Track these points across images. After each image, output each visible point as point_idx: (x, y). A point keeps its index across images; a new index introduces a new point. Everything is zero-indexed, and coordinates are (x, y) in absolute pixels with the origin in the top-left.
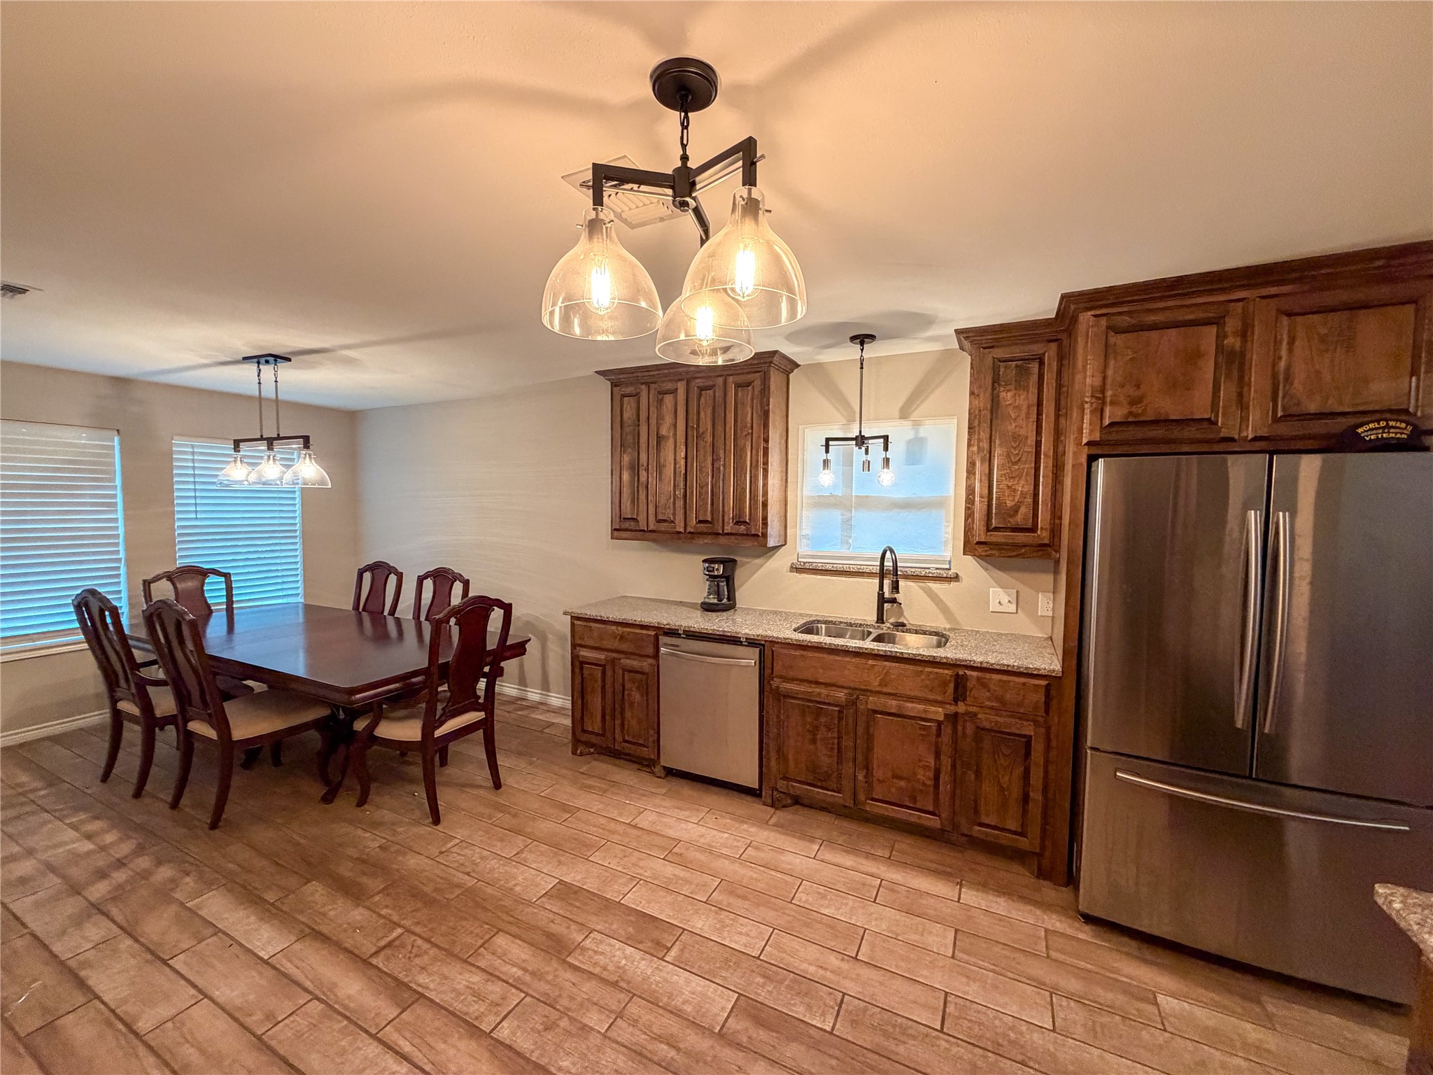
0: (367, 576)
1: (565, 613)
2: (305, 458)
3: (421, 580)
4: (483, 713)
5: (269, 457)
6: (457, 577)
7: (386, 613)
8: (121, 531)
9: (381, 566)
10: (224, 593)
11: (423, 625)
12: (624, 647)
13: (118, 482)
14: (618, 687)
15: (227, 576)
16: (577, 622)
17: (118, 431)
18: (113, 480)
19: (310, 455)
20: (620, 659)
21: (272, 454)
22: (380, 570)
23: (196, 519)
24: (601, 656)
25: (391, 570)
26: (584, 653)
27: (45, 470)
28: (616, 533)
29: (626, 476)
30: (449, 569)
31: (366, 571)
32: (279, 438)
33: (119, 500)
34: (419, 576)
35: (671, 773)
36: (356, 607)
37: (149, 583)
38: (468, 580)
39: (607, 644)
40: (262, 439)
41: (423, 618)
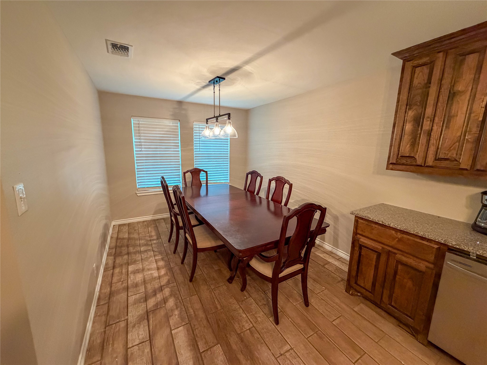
0: (250, 176)
1: (352, 213)
2: (228, 124)
3: (270, 181)
4: (303, 265)
5: (216, 125)
6: (286, 182)
7: (255, 194)
8: (180, 155)
9: (254, 172)
10: (205, 177)
11: (270, 202)
12: (400, 246)
13: (179, 138)
14: (391, 271)
15: (206, 172)
16: (360, 221)
17: (179, 120)
18: (178, 137)
19: (230, 123)
20: (397, 254)
21: (217, 123)
22: (255, 174)
23: (200, 151)
24: (379, 247)
25: (259, 175)
26: (363, 240)
27: (161, 134)
28: (391, 166)
29: (408, 127)
30: (282, 177)
31: (249, 174)
32: (220, 116)
33: (180, 144)
34: (269, 179)
35: (431, 345)
36: (245, 189)
37: (185, 173)
38: (292, 184)
39: (384, 240)
40: (214, 117)
41: (270, 199)
